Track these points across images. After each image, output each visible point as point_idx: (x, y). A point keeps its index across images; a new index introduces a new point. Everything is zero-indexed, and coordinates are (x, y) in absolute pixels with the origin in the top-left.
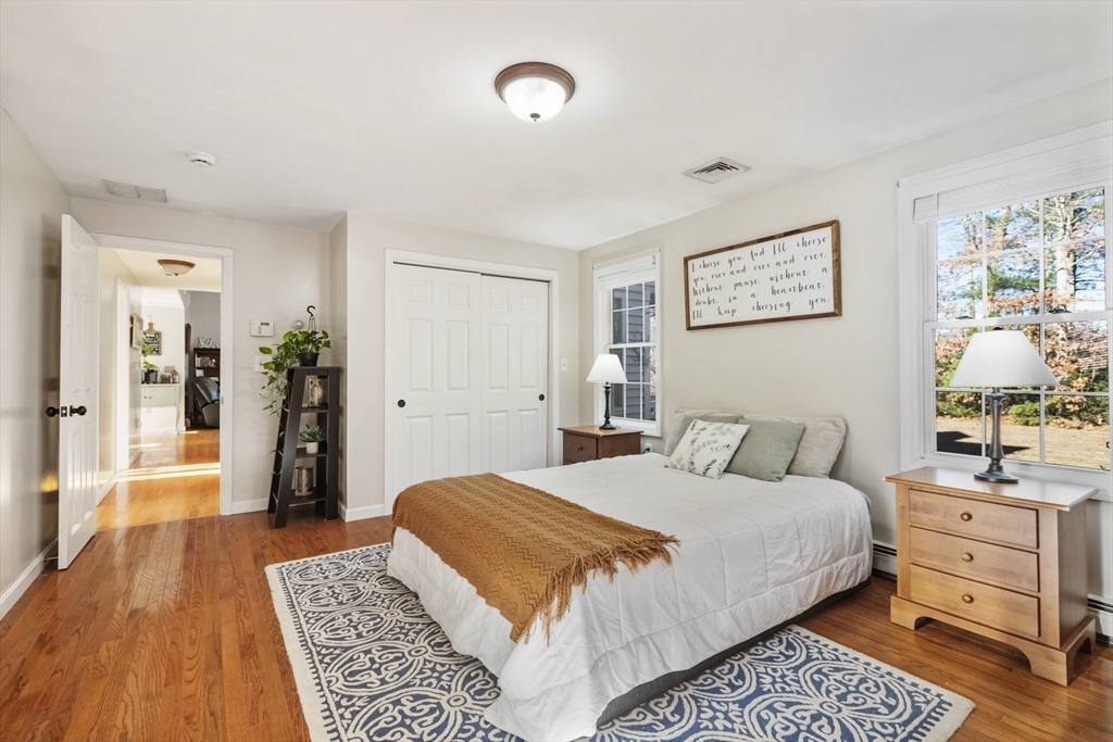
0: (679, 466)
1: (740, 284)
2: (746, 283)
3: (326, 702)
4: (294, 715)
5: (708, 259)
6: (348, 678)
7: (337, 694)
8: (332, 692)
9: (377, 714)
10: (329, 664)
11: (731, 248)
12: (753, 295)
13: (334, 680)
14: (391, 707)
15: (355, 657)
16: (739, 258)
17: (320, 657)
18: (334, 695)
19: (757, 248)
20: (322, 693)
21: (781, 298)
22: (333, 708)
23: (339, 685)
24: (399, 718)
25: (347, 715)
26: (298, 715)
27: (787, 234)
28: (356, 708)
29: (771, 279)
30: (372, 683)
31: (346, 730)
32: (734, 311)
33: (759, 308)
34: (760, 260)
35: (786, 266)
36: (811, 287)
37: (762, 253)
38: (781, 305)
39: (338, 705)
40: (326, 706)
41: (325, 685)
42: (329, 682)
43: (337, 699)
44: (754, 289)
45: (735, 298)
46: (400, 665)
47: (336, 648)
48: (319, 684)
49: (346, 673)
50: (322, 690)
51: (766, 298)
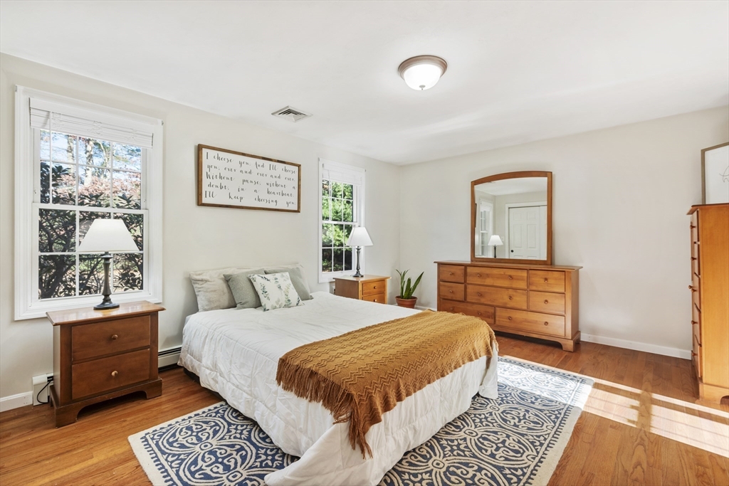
0: (278, 306)
1: (247, 181)
2: (251, 182)
3: (546, 450)
4: (566, 461)
5: (222, 154)
6: (522, 451)
7: (536, 449)
8: (538, 453)
9: (529, 429)
10: (522, 469)
11: (243, 154)
12: (255, 191)
13: (529, 457)
14: (520, 427)
15: (503, 459)
16: (247, 164)
17: (521, 477)
18: (538, 450)
19: (260, 162)
20: (544, 456)
21: (272, 197)
22: (545, 446)
23: (530, 452)
24: (523, 421)
25: (542, 438)
26: (565, 459)
27: (279, 161)
28: (535, 437)
29: (268, 184)
30: (514, 440)
31: (549, 434)
32: (241, 198)
33: (259, 200)
34: (260, 170)
35: (277, 179)
36: (288, 195)
37: (263, 166)
38: (272, 201)
39: (541, 445)
40: (548, 449)
41: (537, 459)
42: (534, 458)
43: (539, 447)
44: (256, 187)
45: (243, 189)
46: (489, 435)
47: (505, 475)
48: (540, 461)
49: (519, 455)
50: (542, 457)
51: (264, 195)
